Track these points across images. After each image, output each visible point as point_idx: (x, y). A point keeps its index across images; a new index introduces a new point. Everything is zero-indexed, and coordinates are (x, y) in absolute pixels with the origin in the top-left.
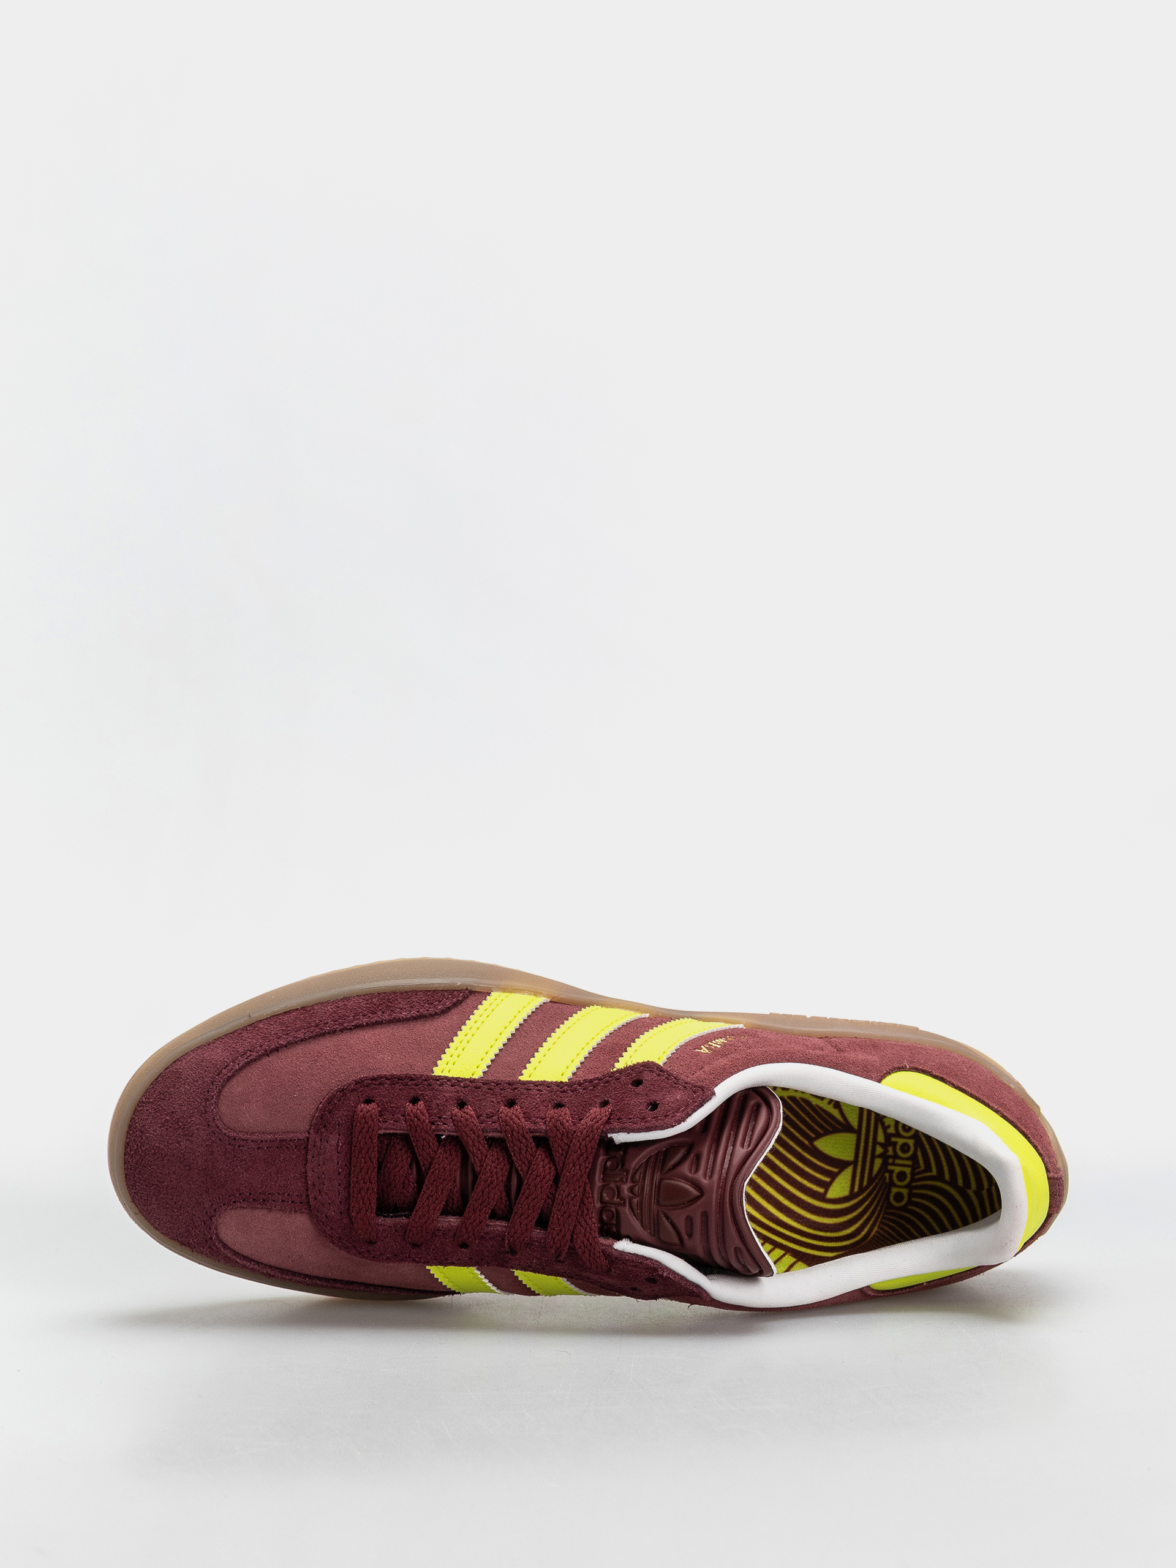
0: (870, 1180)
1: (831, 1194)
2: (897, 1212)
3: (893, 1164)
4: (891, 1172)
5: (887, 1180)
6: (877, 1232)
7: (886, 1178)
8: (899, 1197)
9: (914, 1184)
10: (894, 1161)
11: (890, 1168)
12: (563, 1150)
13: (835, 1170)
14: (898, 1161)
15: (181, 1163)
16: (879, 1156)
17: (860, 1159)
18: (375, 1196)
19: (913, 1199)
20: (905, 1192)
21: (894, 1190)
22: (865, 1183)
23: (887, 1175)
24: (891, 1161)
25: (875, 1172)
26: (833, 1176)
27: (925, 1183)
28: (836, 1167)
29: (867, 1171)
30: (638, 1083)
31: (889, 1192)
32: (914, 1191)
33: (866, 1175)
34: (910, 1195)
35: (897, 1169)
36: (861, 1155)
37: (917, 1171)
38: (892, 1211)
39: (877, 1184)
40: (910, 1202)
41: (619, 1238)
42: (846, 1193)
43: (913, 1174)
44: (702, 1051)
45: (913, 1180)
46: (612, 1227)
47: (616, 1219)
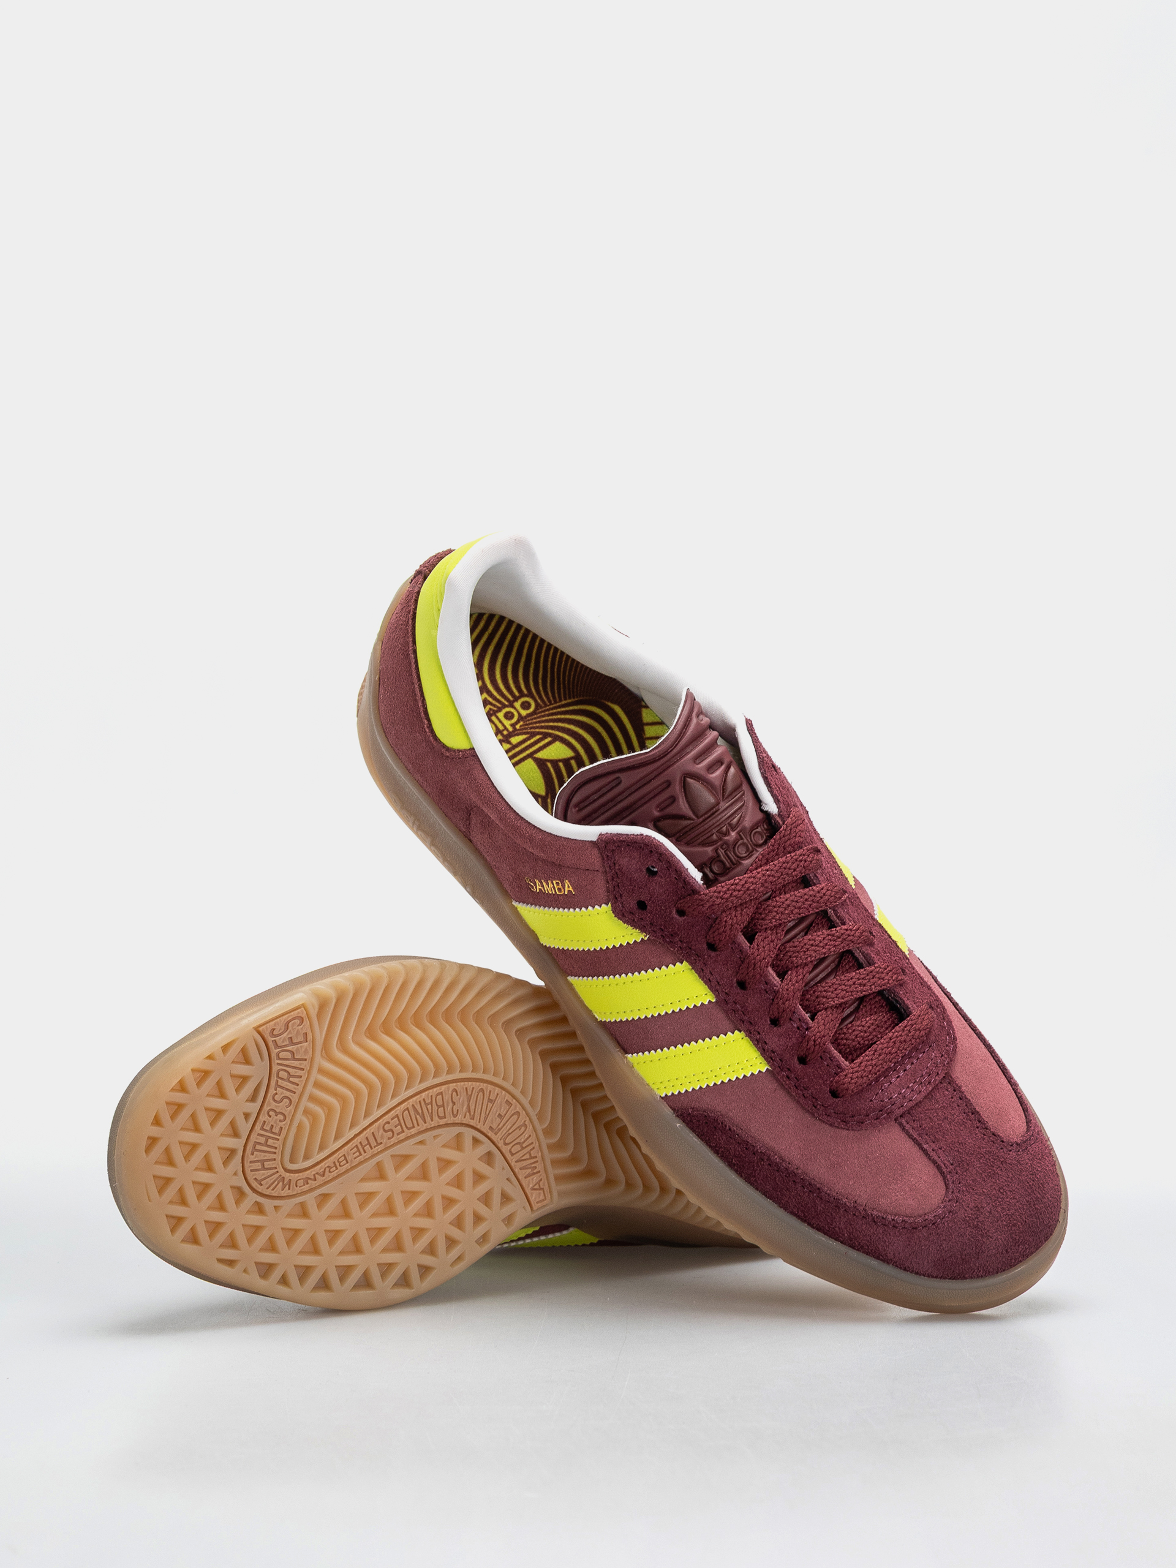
0: (533, 735)
1: (569, 753)
2: (537, 698)
3: (506, 728)
4: (513, 725)
5: (521, 723)
6: (565, 699)
7: (521, 726)
8: (525, 706)
9: (507, 703)
10: (503, 730)
11: (511, 729)
12: (742, 910)
13: (549, 765)
14: (501, 727)
15: (1003, 1198)
16: (509, 743)
17: (524, 754)
18: (897, 1028)
19: (517, 694)
20: (517, 705)
21: (524, 713)
22: (538, 737)
23: (518, 727)
24: (505, 733)
25: (524, 737)
26: (555, 763)
27: (498, 697)
28: (547, 766)
29: (529, 743)
30: (642, 905)
31: (528, 715)
32: (511, 699)
33: (532, 741)
34: (516, 699)
35: (507, 723)
36: (521, 756)
37: (495, 709)
38: (539, 701)
39: (531, 728)
40: (522, 695)
41: (767, 815)
42: (558, 744)
43: (500, 710)
44: (571, 889)
45: (505, 706)
46: (765, 826)
47: (757, 828)
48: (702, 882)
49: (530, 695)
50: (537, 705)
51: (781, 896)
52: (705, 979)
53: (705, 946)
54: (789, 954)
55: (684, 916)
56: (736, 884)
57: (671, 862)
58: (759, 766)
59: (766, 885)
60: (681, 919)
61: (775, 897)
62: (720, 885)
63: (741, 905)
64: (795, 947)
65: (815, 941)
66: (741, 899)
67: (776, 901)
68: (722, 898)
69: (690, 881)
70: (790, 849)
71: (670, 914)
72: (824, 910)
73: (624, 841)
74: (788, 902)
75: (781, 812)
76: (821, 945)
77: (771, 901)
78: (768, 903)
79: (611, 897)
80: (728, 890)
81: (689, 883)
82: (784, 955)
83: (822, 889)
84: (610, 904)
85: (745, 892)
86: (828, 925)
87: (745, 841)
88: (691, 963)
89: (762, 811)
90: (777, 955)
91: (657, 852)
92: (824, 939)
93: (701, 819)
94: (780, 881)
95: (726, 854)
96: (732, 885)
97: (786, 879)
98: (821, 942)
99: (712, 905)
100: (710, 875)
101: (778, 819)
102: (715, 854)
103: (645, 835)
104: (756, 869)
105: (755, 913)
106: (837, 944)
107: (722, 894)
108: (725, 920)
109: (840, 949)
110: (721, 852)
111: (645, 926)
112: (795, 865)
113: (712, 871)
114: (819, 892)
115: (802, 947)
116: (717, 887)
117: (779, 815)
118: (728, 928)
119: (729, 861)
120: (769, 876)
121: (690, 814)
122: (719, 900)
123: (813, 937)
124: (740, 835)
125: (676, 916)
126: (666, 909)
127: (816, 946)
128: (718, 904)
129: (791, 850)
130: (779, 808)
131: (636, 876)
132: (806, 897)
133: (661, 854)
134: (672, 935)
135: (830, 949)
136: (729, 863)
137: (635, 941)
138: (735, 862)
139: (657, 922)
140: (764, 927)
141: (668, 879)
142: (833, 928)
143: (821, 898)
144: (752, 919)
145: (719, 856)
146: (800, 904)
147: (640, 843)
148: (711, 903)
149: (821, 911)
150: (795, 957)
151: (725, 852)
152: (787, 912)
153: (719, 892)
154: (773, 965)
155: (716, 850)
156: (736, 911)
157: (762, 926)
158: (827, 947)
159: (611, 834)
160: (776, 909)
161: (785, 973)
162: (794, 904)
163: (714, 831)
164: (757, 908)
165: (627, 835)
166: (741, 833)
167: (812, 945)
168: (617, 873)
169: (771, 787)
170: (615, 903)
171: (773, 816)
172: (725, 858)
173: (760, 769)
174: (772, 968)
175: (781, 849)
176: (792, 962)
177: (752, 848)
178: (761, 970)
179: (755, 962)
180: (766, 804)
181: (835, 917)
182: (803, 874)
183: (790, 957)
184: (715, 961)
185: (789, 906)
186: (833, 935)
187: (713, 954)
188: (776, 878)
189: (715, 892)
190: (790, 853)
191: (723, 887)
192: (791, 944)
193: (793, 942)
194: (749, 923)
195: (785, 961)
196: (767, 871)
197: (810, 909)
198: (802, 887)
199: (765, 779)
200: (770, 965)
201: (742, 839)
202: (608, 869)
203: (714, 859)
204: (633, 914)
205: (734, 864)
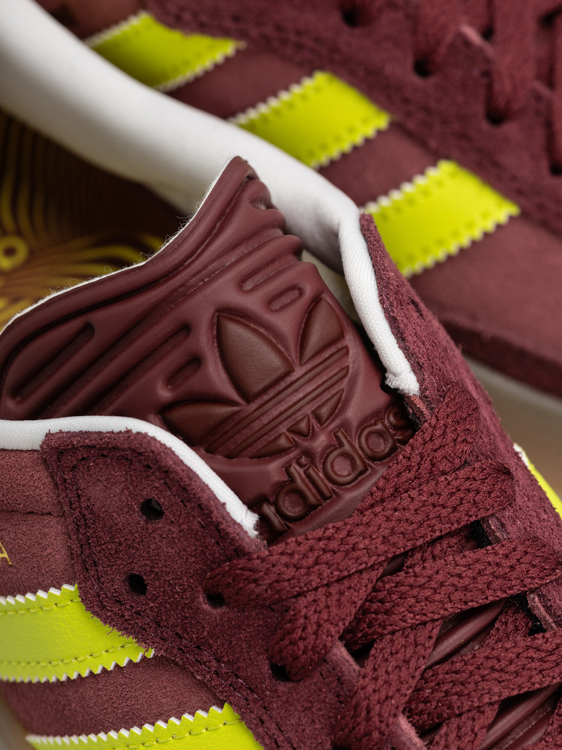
30: (136, 584)
41: (397, 396)
46: (392, 419)
47: (375, 424)
48: (256, 533)
49: (19, 233)
50: (32, 254)
51: (426, 565)
52: (267, 741)
53: (266, 669)
54: (445, 688)
55: (221, 605)
56: (329, 538)
57: (189, 488)
58: (380, 295)
59: (393, 539)
60: (217, 612)
61: (412, 566)
62: (293, 539)
63: (339, 580)
64: (456, 672)
65: (499, 661)
66: (338, 569)
67: (416, 576)
68: (297, 567)
69: (230, 530)
70: (443, 466)
71: (193, 601)
72: (518, 595)
73: (94, 447)
74: (440, 577)
75: (426, 389)
76: (512, 668)
77: (402, 574)
78: (398, 579)
79: (78, 568)
80: (312, 549)
81: (227, 534)
82: (434, 690)
83: (514, 550)
84: (76, 585)
85: (347, 555)
86: (527, 625)
87: (347, 447)
88: (237, 707)
89: (385, 388)
90: (417, 690)
91: (160, 467)
92: (518, 657)
93: (254, 406)
94: (423, 531)
95: (309, 476)
96: (320, 539)
97: (436, 528)
98: (511, 662)
99: (277, 581)
100: (276, 520)
101: (421, 405)
102: (285, 478)
103: (134, 432)
104: (372, 506)
105: (370, 600)
106: (546, 666)
107: (296, 556)
108: (303, 613)
109: (554, 678)
110: (296, 470)
111: (144, 629)
112: (454, 501)
113: (279, 512)
114: (506, 556)
115: (471, 674)
116: (287, 544)
117: (423, 397)
118: (311, 629)
119: (314, 490)
120: (399, 520)
121: (231, 393)
122: (291, 572)
123: (495, 653)
124: (337, 438)
125: (206, 607)
126: (184, 591)
127: (502, 670)
128: (289, 580)
129: (448, 470)
130: (421, 381)
131: (120, 520)
132: (478, 566)
133: (166, 472)
134: (198, 647)
135: (531, 677)
136: (314, 495)
137: (130, 662)
138: (327, 494)
139: (167, 621)
140: (390, 628)
141: (185, 527)
142: (538, 632)
143: (512, 568)
144: (364, 611)
145: (292, 479)
146: (467, 581)
147: (124, 450)
148: (274, 577)
149: (512, 597)
150: (456, 693)
151: (305, 472)
152: (437, 597)
153: (292, 554)
154: (410, 711)
155: (287, 468)
156: (328, 595)
157: (384, 628)
158: (524, 673)
159: (68, 432)
160: (415, 592)
161: (437, 727)
162: (455, 580)
163: (283, 429)
164: (375, 589)
165: (99, 433)
166: (340, 434)
167: (493, 669)
168: (84, 516)
169: (404, 340)
170: (86, 579)
171: (409, 397)
172: (307, 486)
173: (382, 302)
174: (408, 717)
175: (427, 465)
176: (450, 707)
177: (364, 463)
178: (381, 722)
179: (368, 705)
180: (395, 375)
181: (542, 610)
182: (473, 519)
183: (447, 693)
184: (287, 702)
185: (442, 584)
186: (538, 649)
187: (282, 687)
188: (415, 526)
189: (282, 554)
190: (444, 473)
191: (299, 544)
192: (446, 666)
193: (453, 663)
194: (358, 620)
195: (434, 703)
196: (396, 510)
197: (489, 593)
198: (469, 546)
199: (393, 321)
200: (403, 713)
201: (341, 445)
202: (66, 508)
203: (283, 487)
204: (120, 602)
205: (325, 498)
